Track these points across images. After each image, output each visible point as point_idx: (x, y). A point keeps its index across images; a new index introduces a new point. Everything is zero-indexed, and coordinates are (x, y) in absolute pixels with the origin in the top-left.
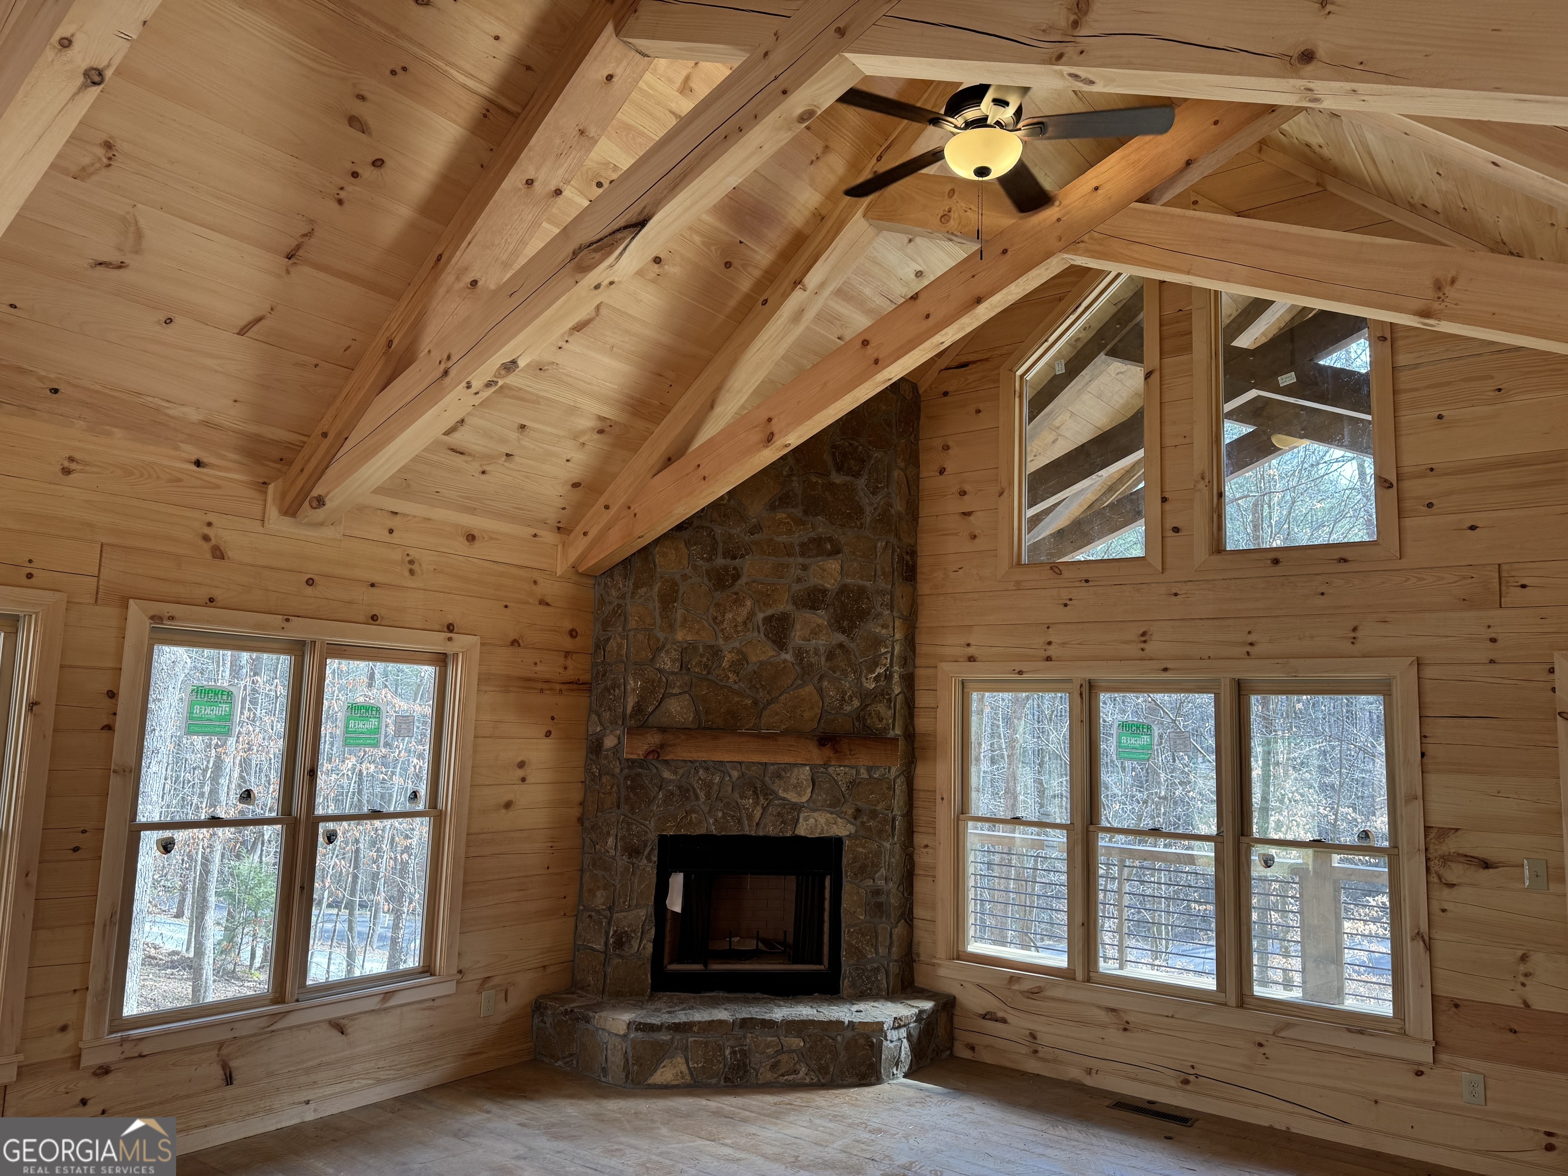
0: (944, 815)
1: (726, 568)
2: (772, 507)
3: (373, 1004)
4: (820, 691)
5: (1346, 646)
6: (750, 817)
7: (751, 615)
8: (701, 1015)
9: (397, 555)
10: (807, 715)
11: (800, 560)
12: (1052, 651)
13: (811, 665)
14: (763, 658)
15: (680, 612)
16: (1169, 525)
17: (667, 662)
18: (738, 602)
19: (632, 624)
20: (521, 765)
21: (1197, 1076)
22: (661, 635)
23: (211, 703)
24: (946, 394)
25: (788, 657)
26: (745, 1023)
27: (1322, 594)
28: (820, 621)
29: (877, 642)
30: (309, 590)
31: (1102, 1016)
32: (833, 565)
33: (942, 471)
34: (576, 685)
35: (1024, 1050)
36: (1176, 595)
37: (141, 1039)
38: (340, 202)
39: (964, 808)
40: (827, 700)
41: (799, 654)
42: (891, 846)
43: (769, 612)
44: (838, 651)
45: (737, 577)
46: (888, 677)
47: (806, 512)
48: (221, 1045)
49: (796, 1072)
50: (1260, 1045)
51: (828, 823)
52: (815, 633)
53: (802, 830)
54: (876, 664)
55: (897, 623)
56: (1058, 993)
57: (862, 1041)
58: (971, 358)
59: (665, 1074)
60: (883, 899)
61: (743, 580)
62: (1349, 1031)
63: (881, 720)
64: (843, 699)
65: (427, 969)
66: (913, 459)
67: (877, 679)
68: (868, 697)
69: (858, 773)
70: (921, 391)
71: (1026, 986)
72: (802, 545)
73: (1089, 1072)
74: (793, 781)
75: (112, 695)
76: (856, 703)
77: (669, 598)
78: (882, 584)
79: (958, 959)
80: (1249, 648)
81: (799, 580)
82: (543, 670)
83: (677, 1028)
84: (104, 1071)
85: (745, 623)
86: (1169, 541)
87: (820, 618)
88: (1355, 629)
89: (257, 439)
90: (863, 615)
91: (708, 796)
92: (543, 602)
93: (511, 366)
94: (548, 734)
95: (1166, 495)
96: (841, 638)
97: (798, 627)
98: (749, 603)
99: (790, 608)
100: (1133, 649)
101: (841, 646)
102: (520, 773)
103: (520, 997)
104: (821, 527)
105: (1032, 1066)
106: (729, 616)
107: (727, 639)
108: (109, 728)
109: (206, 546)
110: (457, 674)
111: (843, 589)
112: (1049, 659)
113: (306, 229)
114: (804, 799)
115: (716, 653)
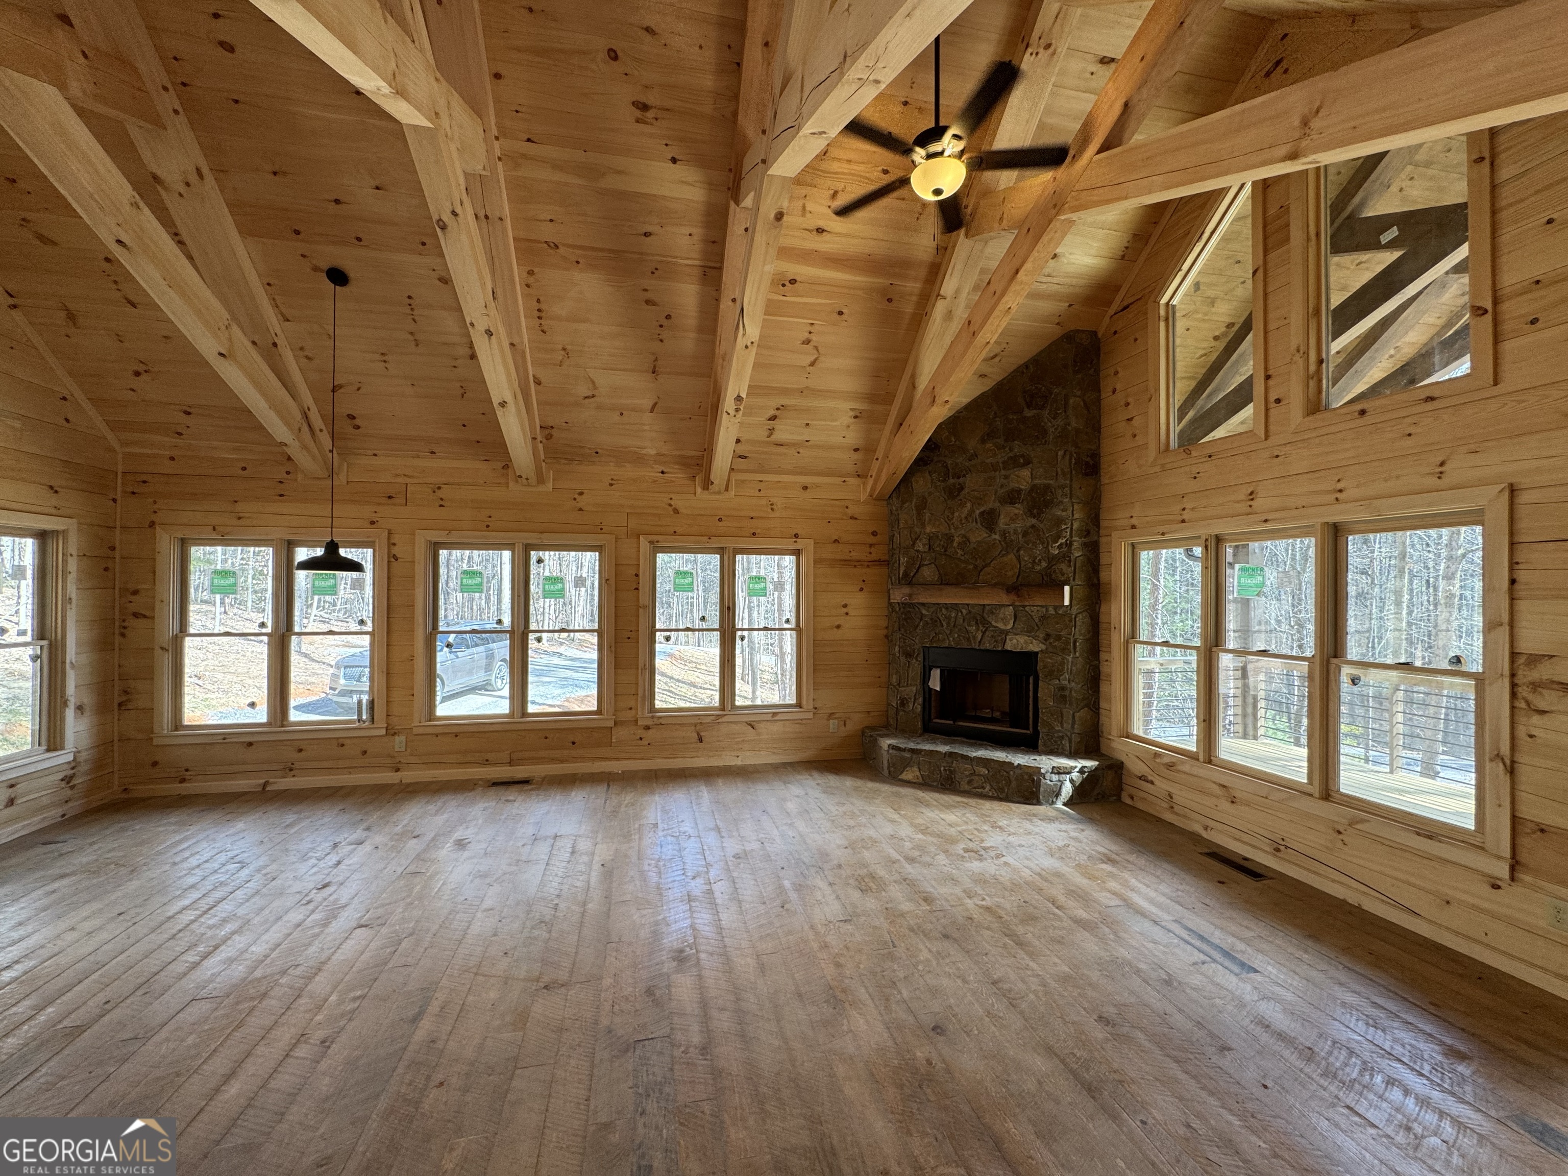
0: (1117, 640)
1: (954, 485)
2: (983, 441)
3: (769, 717)
4: (1019, 558)
5: (1432, 481)
6: (974, 637)
7: (972, 511)
8: (928, 747)
9: (764, 502)
10: (1009, 574)
11: (1003, 472)
12: (1186, 515)
13: (1012, 541)
14: (979, 539)
15: (928, 515)
16: (1272, 398)
17: (920, 546)
18: (962, 505)
19: (901, 525)
20: (845, 606)
21: (1287, 847)
22: (917, 530)
23: (684, 578)
24: (1115, 333)
25: (997, 537)
26: (951, 754)
27: (1410, 435)
28: (1016, 511)
29: (1060, 521)
30: (720, 524)
31: (1217, 790)
32: (1025, 473)
33: (1114, 391)
34: (879, 562)
35: (1165, 805)
36: (1277, 456)
37: (660, 717)
38: (661, 341)
39: (1133, 634)
40: (1023, 563)
41: (1004, 534)
42: (1074, 661)
43: (982, 510)
44: (1030, 530)
45: (962, 488)
46: (1069, 545)
47: (1006, 441)
48: (696, 725)
49: (983, 788)
50: (1339, 832)
51: (1026, 642)
52: (1013, 520)
53: (1009, 646)
54: (1059, 537)
55: (1076, 507)
56: (1186, 768)
57: (1026, 777)
58: (1130, 300)
59: (908, 775)
60: (1067, 693)
61: (966, 490)
62: (1418, 834)
63: (1063, 575)
64: (1034, 561)
65: (799, 705)
66: (1096, 387)
67: (1060, 547)
68: (1052, 560)
69: (1047, 610)
70: (1100, 336)
71: (1166, 760)
72: (1003, 463)
73: (1206, 828)
74: (1001, 616)
75: (637, 575)
76: (1044, 564)
77: (922, 506)
78: (1062, 481)
79: (1128, 737)
80: (1338, 495)
81: (1002, 486)
82: (855, 555)
83: (912, 751)
84: (647, 728)
85: (966, 518)
86: (1273, 413)
87: (1017, 509)
88: (1442, 464)
89: (682, 457)
90: (1048, 504)
91: (948, 624)
92: (852, 518)
93: (739, 398)
94: (861, 589)
95: (1270, 373)
96: (1034, 521)
97: (1002, 517)
98: (969, 505)
99: (997, 504)
100: (1243, 507)
101: (1033, 526)
102: (845, 610)
103: (852, 726)
104: (1018, 448)
105: (1168, 817)
106: (956, 514)
107: (956, 529)
108: (637, 589)
109: (670, 509)
110: (803, 559)
111: (1034, 488)
112: (1183, 521)
113: (653, 358)
114: (1009, 627)
115: (949, 538)
